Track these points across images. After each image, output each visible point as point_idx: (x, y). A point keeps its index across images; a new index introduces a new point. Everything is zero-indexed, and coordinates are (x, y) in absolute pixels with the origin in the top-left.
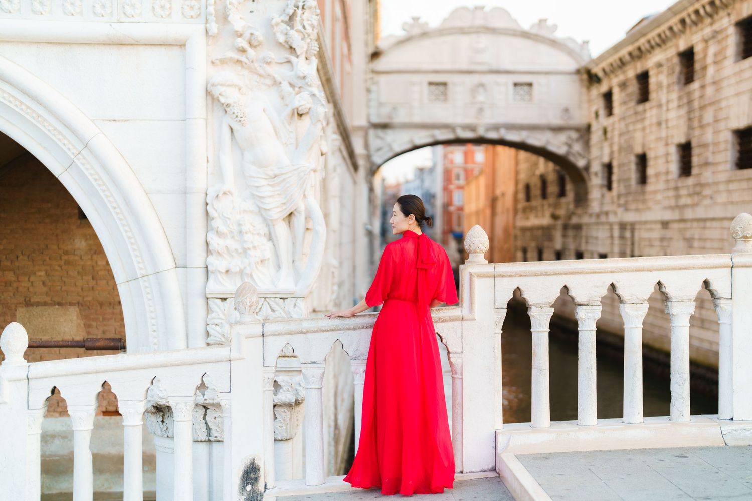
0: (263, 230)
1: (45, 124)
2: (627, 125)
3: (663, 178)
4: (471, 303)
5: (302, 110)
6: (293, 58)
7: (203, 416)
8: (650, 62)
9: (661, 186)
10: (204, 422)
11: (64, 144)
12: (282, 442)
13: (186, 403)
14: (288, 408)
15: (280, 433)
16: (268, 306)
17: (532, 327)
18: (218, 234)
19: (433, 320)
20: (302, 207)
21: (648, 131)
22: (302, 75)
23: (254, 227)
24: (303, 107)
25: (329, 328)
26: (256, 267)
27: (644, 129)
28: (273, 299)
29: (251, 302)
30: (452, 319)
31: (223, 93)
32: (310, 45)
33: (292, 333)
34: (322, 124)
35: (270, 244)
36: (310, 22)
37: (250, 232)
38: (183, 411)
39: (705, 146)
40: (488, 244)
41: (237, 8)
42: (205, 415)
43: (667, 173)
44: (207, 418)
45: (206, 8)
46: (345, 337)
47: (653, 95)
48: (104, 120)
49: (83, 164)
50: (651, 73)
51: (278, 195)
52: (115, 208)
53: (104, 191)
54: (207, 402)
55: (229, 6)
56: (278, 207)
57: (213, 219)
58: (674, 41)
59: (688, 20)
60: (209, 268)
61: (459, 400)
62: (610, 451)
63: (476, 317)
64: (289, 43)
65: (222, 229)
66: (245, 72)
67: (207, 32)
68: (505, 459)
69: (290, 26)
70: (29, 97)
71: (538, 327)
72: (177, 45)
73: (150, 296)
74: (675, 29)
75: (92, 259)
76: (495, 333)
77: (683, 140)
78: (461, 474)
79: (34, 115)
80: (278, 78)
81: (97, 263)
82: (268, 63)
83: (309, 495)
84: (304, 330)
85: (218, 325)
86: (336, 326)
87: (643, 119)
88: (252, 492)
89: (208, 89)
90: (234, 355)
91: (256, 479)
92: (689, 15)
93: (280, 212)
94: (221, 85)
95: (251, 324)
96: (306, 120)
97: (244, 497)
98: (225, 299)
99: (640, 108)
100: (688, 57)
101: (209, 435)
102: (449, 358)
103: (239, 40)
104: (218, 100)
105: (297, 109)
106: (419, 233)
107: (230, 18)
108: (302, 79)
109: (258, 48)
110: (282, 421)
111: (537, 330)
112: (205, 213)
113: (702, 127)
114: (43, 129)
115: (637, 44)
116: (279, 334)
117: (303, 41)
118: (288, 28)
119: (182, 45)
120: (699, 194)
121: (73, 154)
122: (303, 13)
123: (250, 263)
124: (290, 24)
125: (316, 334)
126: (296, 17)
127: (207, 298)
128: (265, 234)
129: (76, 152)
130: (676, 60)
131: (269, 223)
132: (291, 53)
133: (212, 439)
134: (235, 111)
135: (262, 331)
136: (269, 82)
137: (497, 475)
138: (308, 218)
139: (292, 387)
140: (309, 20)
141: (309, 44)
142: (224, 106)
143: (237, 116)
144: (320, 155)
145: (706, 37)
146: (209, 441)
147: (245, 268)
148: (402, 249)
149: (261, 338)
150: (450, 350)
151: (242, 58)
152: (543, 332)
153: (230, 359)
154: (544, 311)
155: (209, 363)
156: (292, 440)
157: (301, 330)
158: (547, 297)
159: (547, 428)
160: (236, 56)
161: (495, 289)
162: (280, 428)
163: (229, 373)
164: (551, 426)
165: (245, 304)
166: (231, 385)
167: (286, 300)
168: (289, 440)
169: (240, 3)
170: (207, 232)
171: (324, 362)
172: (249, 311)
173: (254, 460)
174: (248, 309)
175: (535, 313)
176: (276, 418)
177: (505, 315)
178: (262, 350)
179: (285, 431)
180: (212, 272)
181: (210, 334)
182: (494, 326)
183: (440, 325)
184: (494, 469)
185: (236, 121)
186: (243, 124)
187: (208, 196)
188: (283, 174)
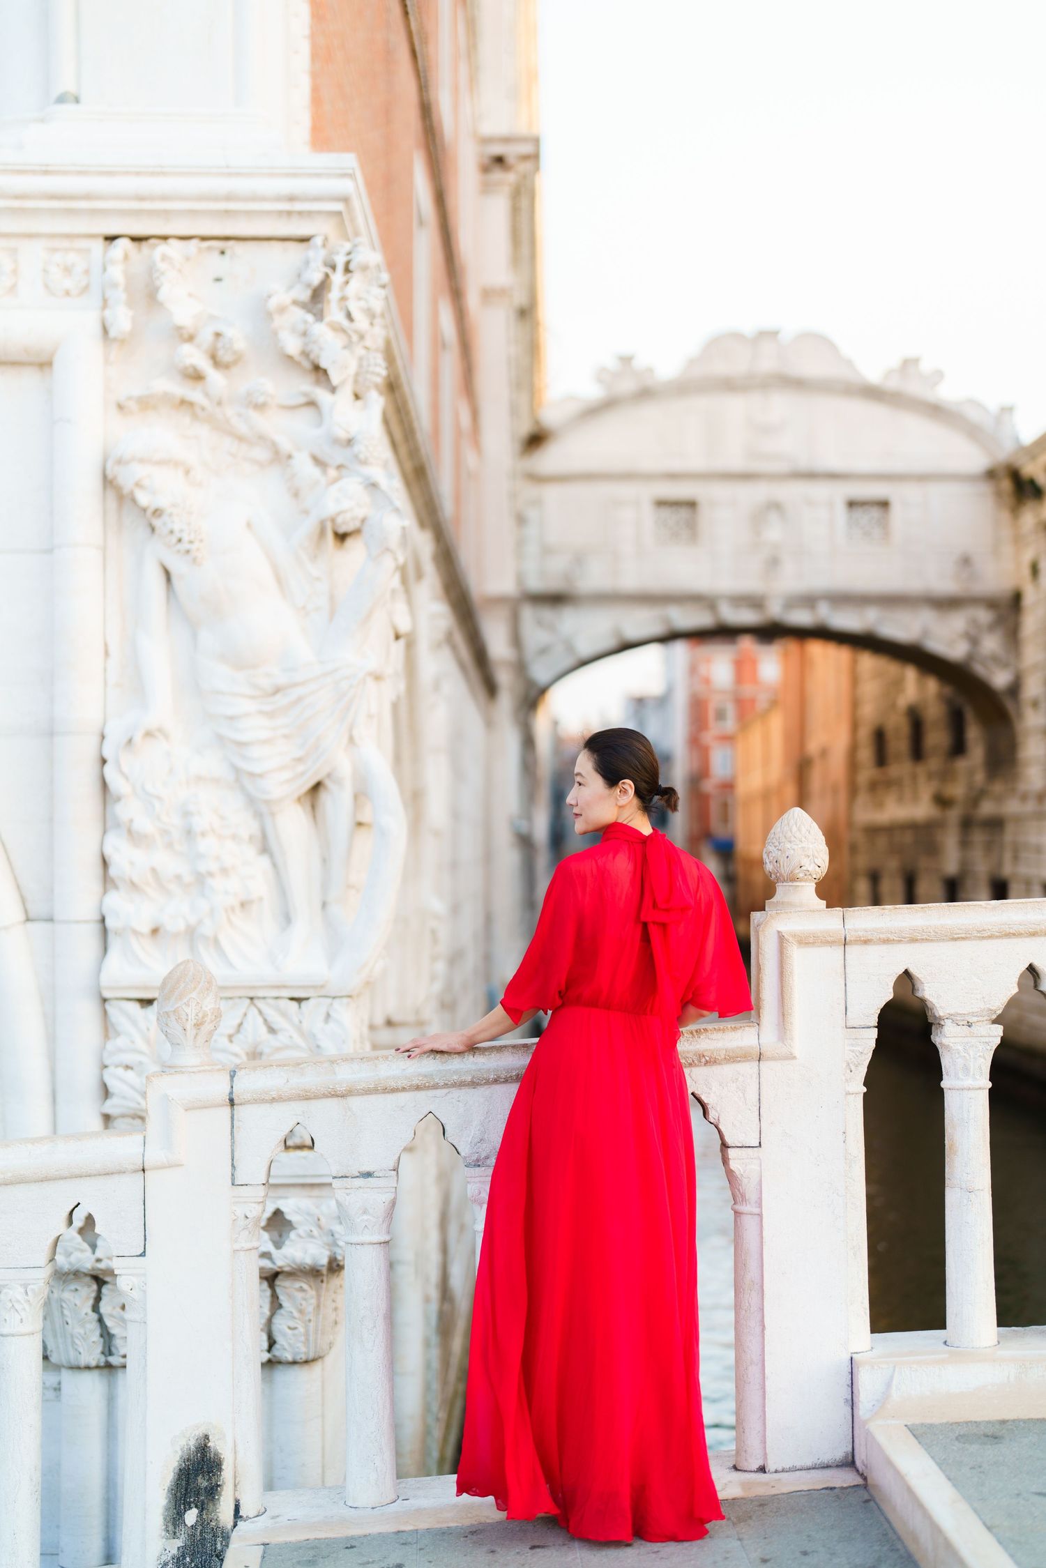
0: (246, 825)
4: (783, 1015)
5: (343, 523)
6: (322, 395)
7: (91, 1302)
10: (95, 1316)
12: (296, 1367)
13: (26, 1286)
14: (311, 1280)
15: (290, 1345)
16: (260, 1020)
17: (945, 1076)
18: (134, 837)
19: (683, 1061)
20: (345, 767)
22: (343, 435)
23: (222, 818)
24: (348, 516)
25: (405, 1083)
26: (229, 920)
28: (272, 1002)
29: (200, 1015)
30: (734, 1057)
31: (146, 482)
32: (365, 363)
33: (307, 1096)
34: (396, 559)
35: (264, 862)
36: (362, 304)
37: (213, 830)
38: (18, 1306)
40: (826, 858)
41: (180, 271)
42: (98, 1299)
44: (105, 1308)
45: (105, 269)
46: (451, 1107)
51: (286, 737)
54: (102, 1266)
55: (162, 266)
56: (283, 768)
57: (119, 799)
60: (109, 922)
61: (751, 1273)
63: (797, 1052)
64: (312, 356)
65: (144, 824)
66: (203, 431)
67: (105, 331)
68: (881, 1438)
69: (315, 315)
71: (960, 1076)
72: (31, 364)
76: (848, 1094)
78: (761, 1476)
80: (285, 445)
82: (260, 407)
83: (352, 1538)
84: (342, 1088)
85: (132, 1068)
86: (426, 1076)
88: (199, 1528)
89: (109, 472)
90: (153, 1156)
91: (213, 1492)
93: (288, 780)
94: (142, 461)
95: (200, 1072)
96: (356, 549)
97: (179, 1543)
98: (149, 1002)
101: (108, 1350)
102: (725, 1159)
103: (186, 349)
104: (134, 501)
105: (333, 520)
106: (646, 829)
107: (162, 295)
108: (344, 446)
109: (234, 370)
110: (296, 1314)
111: (958, 1084)
112: (99, 784)
116: (273, 1100)
117: (346, 352)
118: (310, 318)
119: (45, 365)
122: (347, 282)
123: (212, 911)
124: (315, 311)
125: (373, 1098)
126: (329, 291)
127: (105, 1000)
128: (251, 838)
131: (260, 809)
132: (318, 382)
133: (114, 1360)
134: (176, 527)
135: (228, 1090)
136: (261, 454)
137: (860, 1481)
138: (360, 797)
139: (320, 1227)
140: (359, 299)
141: (361, 359)
142: (149, 512)
143: (180, 540)
144: (392, 636)
146: (109, 1366)
147: (200, 922)
148: (603, 876)
149: (228, 1110)
150: (729, 1140)
151: (194, 394)
152: (973, 1089)
153: (143, 1167)
154: (974, 1033)
155: (88, 1178)
156: (320, 1360)
157: (331, 1087)
158: (983, 998)
159: (990, 1347)
160: (180, 389)
161: (845, 977)
162: (290, 1332)
163: (142, 1203)
164: (999, 1342)
165: (184, 1020)
166: (145, 1236)
167: (304, 1004)
168: (315, 1363)
169: (188, 259)
170: (105, 832)
171: (393, 1172)
172: (195, 1038)
173: (208, 1439)
174: (191, 1032)
175: (952, 1040)
176: (280, 1306)
177: (873, 1045)
178: (229, 1143)
179: (303, 1338)
180: (116, 933)
181: (111, 1090)
182: (844, 1074)
183: (700, 1072)
184: (849, 1462)
185: (179, 551)
186: (194, 560)
187: (106, 742)
188: (295, 685)
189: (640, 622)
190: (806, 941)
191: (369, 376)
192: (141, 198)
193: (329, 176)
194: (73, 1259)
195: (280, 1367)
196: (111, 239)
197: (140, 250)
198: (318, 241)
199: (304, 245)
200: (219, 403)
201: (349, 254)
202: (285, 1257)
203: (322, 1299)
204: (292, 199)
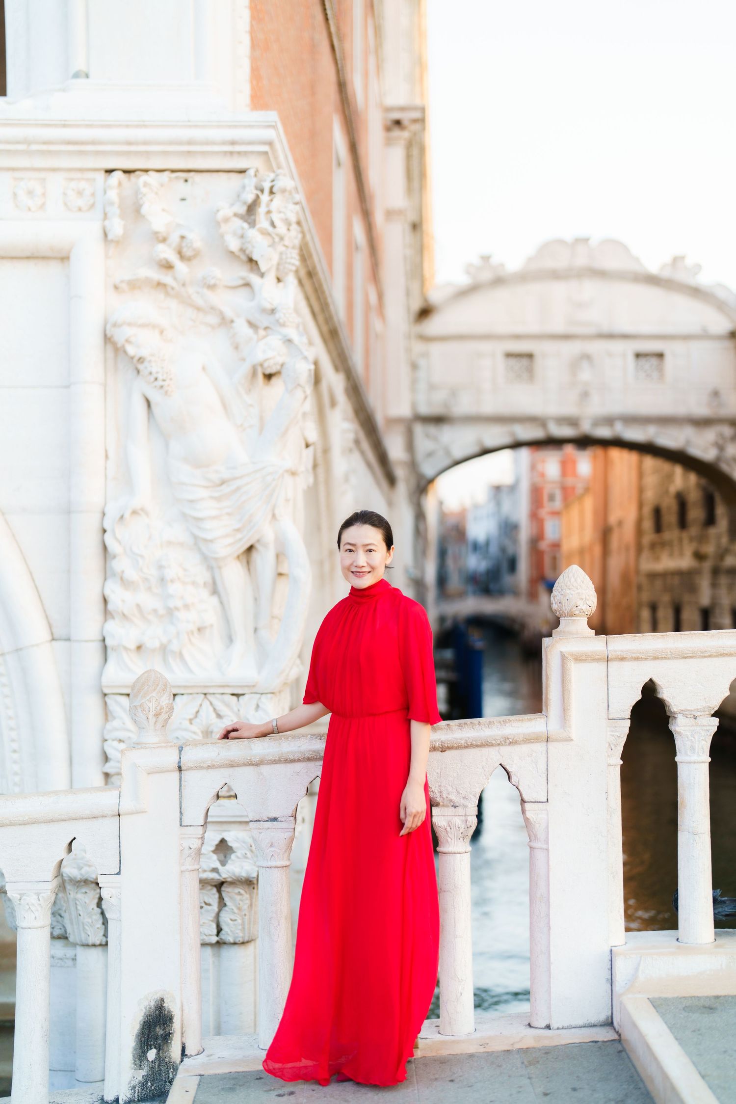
0: (202, 575)
4: (564, 710)
5: (269, 367)
6: (254, 279)
7: (96, 901)
10: (99, 910)
12: (236, 947)
13: (38, 894)
14: (246, 887)
15: (231, 931)
16: (211, 709)
17: (678, 753)
18: (125, 583)
20: (269, 535)
22: (268, 306)
23: (185, 570)
24: (271, 362)
25: (300, 756)
26: (190, 640)
28: (218, 696)
29: (158, 708)
30: (529, 740)
31: (133, 339)
32: (284, 257)
33: (232, 765)
34: (305, 392)
35: (214, 600)
36: (282, 215)
37: (179, 579)
38: (33, 908)
40: (595, 600)
41: (156, 194)
42: (100, 899)
44: (105, 905)
45: (105, 192)
51: (229, 514)
55: (144, 190)
56: (226, 536)
57: (114, 557)
60: (108, 642)
61: (540, 888)
63: (573, 736)
64: (247, 252)
65: (131, 574)
66: (173, 304)
67: (106, 235)
68: (630, 1006)
69: (249, 223)
71: (689, 753)
72: (55, 258)
76: (609, 765)
78: (547, 1031)
80: (229, 313)
82: (212, 287)
84: (256, 760)
85: (123, 742)
88: (157, 1063)
89: (108, 332)
90: (126, 805)
91: (167, 1037)
93: (230, 545)
94: (130, 324)
95: (158, 747)
97: (142, 1073)
101: (106, 933)
102: (523, 811)
103: (161, 247)
104: (125, 352)
105: (261, 365)
107: (144, 210)
108: (269, 314)
109: (193, 262)
110: (236, 910)
111: (687, 759)
112: (101, 547)
116: (208, 767)
117: (271, 249)
118: (245, 225)
119: (64, 259)
122: (272, 200)
123: (178, 634)
124: (249, 221)
125: (277, 766)
126: (259, 206)
127: (105, 695)
128: (205, 584)
131: (211, 564)
132: (252, 270)
134: (154, 370)
135: (177, 760)
136: (213, 320)
137: (616, 1037)
138: (280, 555)
139: (251, 851)
140: (280, 212)
141: (281, 254)
142: (135, 360)
143: (156, 379)
144: (304, 445)
147: (170, 641)
149: (177, 773)
150: (526, 798)
151: (167, 279)
152: (697, 762)
153: (119, 813)
154: (698, 724)
155: (81, 820)
156: (253, 942)
157: (249, 759)
158: (705, 699)
159: (709, 943)
160: (156, 275)
161: (608, 684)
162: (231, 922)
163: (118, 838)
164: (715, 939)
165: (147, 712)
166: (120, 860)
167: (241, 698)
168: (248, 944)
169: (162, 185)
170: (105, 579)
171: (292, 818)
172: (155, 723)
173: (163, 1001)
174: (152, 720)
175: (683, 728)
176: (225, 905)
177: (627, 731)
179: (240, 927)
180: (112, 649)
181: (109, 756)
182: (607, 752)
183: (506, 750)
184: (609, 1023)
186: (166, 392)
187: (106, 518)
188: (235, 479)
189: (494, 435)
190: (580, 658)
191: (287, 266)
192: (129, 143)
193: (259, 127)
194: (83, 871)
195: (225, 946)
196: (109, 171)
197: (129, 179)
198: (251, 172)
199: (242, 175)
200: (184, 285)
201: (273, 181)
202: (228, 872)
203: (254, 900)
204: (233, 143)
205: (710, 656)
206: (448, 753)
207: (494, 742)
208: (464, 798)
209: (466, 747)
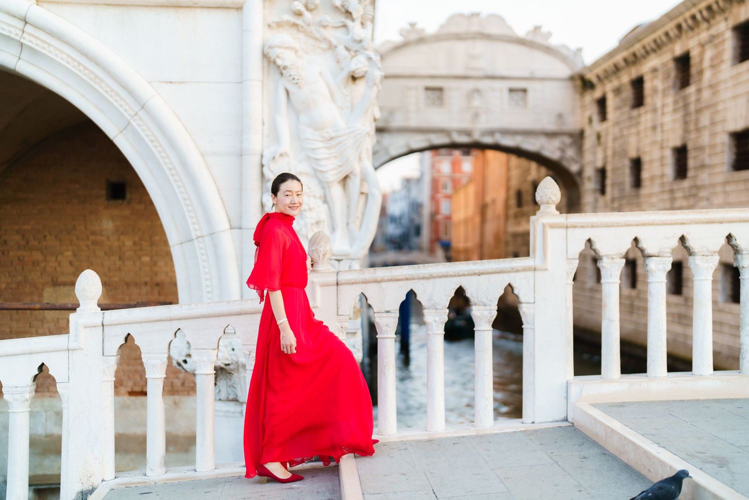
1: (103, 85)
2: (621, 130)
3: (658, 181)
4: (544, 254)
5: (358, 73)
6: (349, 22)
8: (645, 68)
9: (656, 189)
11: (121, 106)
17: (602, 278)
20: (357, 170)
21: (642, 135)
22: (358, 38)
23: (310, 188)
24: (359, 71)
25: (403, 278)
26: (312, 228)
27: (638, 133)
29: (325, 251)
30: (525, 270)
31: (281, 56)
32: (366, 10)
33: (366, 282)
34: (379, 88)
35: (325, 206)
39: (701, 149)
40: (560, 197)
43: (662, 176)
47: (648, 100)
48: (160, 82)
49: (140, 125)
50: (647, 78)
51: (335, 157)
52: (171, 169)
53: (160, 152)
56: (333, 169)
58: (670, 46)
59: (684, 26)
62: (683, 401)
63: (549, 269)
64: (345, 7)
66: (301, 36)
70: (87, 58)
71: (609, 278)
72: (234, 8)
73: (204, 258)
74: (672, 34)
75: (119, 240)
76: (567, 284)
77: (678, 143)
78: (533, 424)
79: (92, 76)
80: (334, 42)
81: (124, 244)
82: (325, 27)
84: (379, 279)
87: (638, 124)
89: (265, 51)
92: (686, 21)
93: (336, 174)
94: (279, 47)
95: (325, 272)
96: (361, 85)
99: (635, 113)
100: (684, 62)
103: (296, 3)
104: (275, 63)
105: (353, 72)
108: (359, 43)
109: (314, 12)
111: (608, 281)
112: (260, 175)
113: (698, 130)
114: (100, 90)
115: (632, 50)
116: (353, 283)
117: (359, 5)
120: (695, 196)
121: (130, 115)
123: (306, 225)
125: (390, 283)
128: (320, 197)
129: (132, 113)
130: (672, 65)
131: (324, 185)
132: (347, 18)
134: (292, 73)
135: (336, 280)
136: (324, 45)
137: (571, 424)
138: (363, 181)
141: (364, 8)
142: (281, 68)
143: (294, 79)
145: (702, 41)
149: (336, 286)
151: (299, 21)
152: (613, 283)
154: (614, 262)
157: (375, 278)
158: (618, 249)
159: (618, 378)
160: (293, 19)
161: (567, 240)
167: (341, 262)
170: (262, 194)
172: (323, 260)
175: (605, 264)
177: (577, 265)
178: (336, 299)
182: (565, 277)
183: (512, 275)
184: (566, 420)
185: (293, 83)
186: (299, 87)
187: (264, 158)
188: (338, 137)
189: (418, 141)
190: (552, 226)
191: (367, 15)
205: (622, 226)
206: (482, 276)
207: (506, 270)
208: (490, 301)
209: (492, 273)
